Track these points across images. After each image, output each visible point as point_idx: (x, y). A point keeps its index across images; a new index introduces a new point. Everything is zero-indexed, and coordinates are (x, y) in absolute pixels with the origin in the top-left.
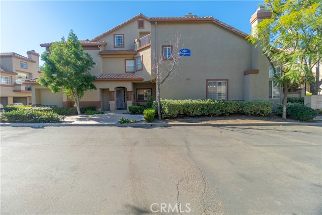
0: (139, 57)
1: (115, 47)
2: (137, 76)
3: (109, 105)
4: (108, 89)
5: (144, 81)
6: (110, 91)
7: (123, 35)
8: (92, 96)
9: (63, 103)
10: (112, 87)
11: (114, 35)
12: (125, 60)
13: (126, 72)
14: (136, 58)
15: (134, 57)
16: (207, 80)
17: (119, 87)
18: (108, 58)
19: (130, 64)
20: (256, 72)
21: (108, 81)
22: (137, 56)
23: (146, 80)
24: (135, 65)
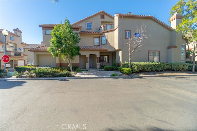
0: (104, 36)
1: (86, 29)
2: (103, 47)
3: (86, 65)
4: (85, 55)
5: (108, 51)
6: (86, 56)
7: (92, 22)
8: (77, 60)
9: (57, 64)
10: (87, 54)
11: (86, 22)
12: (94, 38)
13: (94, 45)
14: (102, 37)
15: (100, 36)
16: (149, 51)
17: (90, 55)
18: (86, 36)
19: (97, 40)
20: (175, 47)
21: (85, 50)
22: (103, 35)
23: (109, 50)
24: (100, 41)
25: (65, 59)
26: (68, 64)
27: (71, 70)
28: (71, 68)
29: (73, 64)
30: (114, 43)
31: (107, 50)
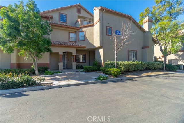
0: (82, 31)
1: (59, 22)
2: (79, 44)
3: (59, 65)
4: (58, 53)
6: (59, 54)
7: (66, 14)
8: (45, 58)
10: (60, 51)
11: (59, 13)
12: (69, 32)
13: (69, 41)
14: (78, 32)
15: (76, 31)
16: (128, 50)
17: (64, 52)
19: (72, 36)
21: (58, 46)
22: (80, 30)
23: (88, 47)
24: (77, 37)
25: (26, 57)
26: (32, 64)
27: (37, 72)
28: (36, 69)
29: (39, 64)
30: (93, 40)
31: (85, 48)
